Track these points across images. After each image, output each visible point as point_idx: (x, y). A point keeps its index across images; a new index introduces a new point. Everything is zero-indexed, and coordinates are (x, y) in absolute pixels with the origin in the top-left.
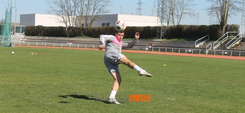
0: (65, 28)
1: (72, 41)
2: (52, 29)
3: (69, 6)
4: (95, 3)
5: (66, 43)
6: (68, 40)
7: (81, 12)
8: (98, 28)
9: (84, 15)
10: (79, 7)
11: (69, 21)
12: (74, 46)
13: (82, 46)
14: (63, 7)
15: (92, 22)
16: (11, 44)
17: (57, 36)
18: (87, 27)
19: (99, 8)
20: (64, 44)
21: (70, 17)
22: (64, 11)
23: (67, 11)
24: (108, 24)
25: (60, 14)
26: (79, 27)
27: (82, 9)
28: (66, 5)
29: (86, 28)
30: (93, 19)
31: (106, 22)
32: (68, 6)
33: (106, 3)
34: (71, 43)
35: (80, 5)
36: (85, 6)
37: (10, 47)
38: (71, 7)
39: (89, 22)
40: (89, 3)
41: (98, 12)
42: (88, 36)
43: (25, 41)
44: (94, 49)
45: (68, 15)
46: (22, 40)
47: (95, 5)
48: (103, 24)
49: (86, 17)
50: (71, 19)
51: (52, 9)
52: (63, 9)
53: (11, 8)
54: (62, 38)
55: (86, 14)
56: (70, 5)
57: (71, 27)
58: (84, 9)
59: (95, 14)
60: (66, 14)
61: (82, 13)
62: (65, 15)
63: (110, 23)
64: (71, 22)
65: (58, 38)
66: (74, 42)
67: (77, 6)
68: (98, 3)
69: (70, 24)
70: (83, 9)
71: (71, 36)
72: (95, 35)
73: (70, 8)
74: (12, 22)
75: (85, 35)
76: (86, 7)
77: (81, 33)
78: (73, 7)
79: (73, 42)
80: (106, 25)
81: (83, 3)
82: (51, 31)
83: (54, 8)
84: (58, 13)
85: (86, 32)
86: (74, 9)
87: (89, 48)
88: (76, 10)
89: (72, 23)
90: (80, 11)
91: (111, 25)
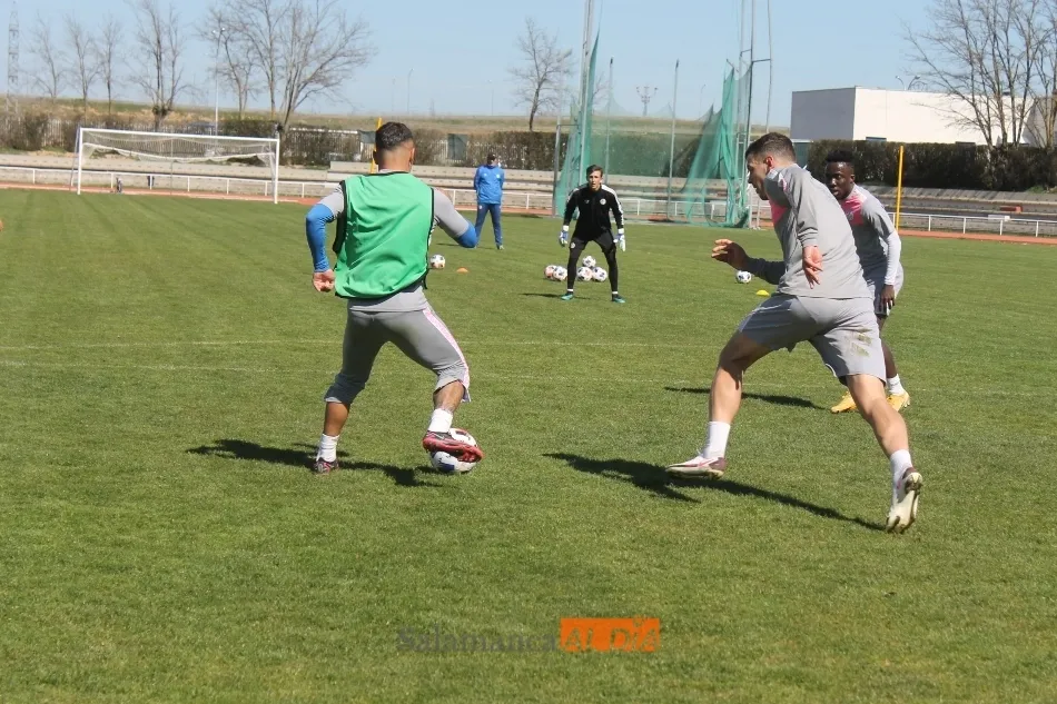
0: (981, 149)
1: (1009, 209)
2: (927, 152)
3: (1004, 53)
5: (986, 215)
6: (995, 203)
7: (1054, 79)
10: (1047, 60)
11: (1002, 119)
12: (1019, 228)
13: (1053, 230)
14: (974, 58)
16: (746, 216)
17: (944, 185)
20: (976, 222)
21: (1007, 100)
22: (978, 78)
23: (993, 75)
25: (960, 90)
26: (1043, 146)
28: (989, 49)
32: (996, 52)
34: (1007, 218)
37: (738, 230)
38: (1012, 60)
45: (998, 95)
50: (1007, 112)
51: (928, 68)
52: (977, 66)
53: (752, 63)
54: (966, 195)
56: (1008, 50)
57: (1010, 145)
60: (987, 88)
62: (985, 93)
64: (1008, 125)
65: (949, 191)
66: (1018, 211)
67: (1039, 55)
69: (1005, 134)
71: (1007, 186)
73: (1005, 61)
74: (752, 123)
77: (1052, 172)
78: (1019, 58)
79: (1015, 210)
82: (920, 161)
83: (936, 64)
84: (954, 83)
86: (1022, 69)
88: (1033, 70)
89: (1014, 127)
90: (1050, 73)
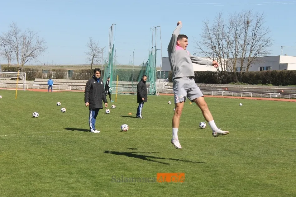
0: (216, 72)
1: (224, 89)
2: (201, 73)
3: (221, 47)
4: (252, 43)
5: (218, 90)
6: (220, 87)
7: (235, 54)
8: (255, 73)
9: (239, 56)
10: (233, 48)
11: (221, 65)
12: (227, 94)
13: (237, 94)
14: (213, 48)
15: (248, 65)
16: (155, 92)
17: (206, 83)
18: (243, 72)
19: (257, 49)
20: (216, 93)
21: (222, 59)
22: (215, 54)
23: (218, 52)
24: (267, 68)
25: (210, 57)
26: (233, 72)
27: (236, 51)
28: (217, 46)
29: (241, 73)
30: (251, 62)
31: (265, 65)
32: (219, 47)
33: (265, 43)
34: (224, 91)
35: (234, 45)
36: (240, 46)
37: (155, 96)
38: (223, 48)
39: (245, 65)
40: (245, 43)
41: (256, 53)
42: (244, 82)
43: (169, 88)
44: (252, 98)
45: (220, 58)
46: (166, 87)
47: (252, 46)
48: (261, 68)
49: (242, 60)
50: (223, 62)
51: (201, 51)
52: (214, 50)
53: (156, 50)
54: (213, 85)
55: (241, 56)
56: (222, 46)
57: (224, 71)
58: (239, 50)
59: (252, 56)
60: (217, 56)
61: (237, 54)
62: (217, 58)
63: (269, 67)
64: (223, 66)
65: (208, 84)
66: (227, 89)
67: (231, 47)
68: (257, 42)
69: (222, 68)
70: (237, 49)
71: (223, 83)
72: (252, 81)
73: (222, 49)
75: (240, 81)
76: (241, 48)
77: (235, 78)
78: (225, 48)
79: (226, 89)
80: (265, 69)
81: (237, 43)
82: (199, 76)
83: (203, 50)
84: (208, 55)
85: (241, 77)
86: (226, 51)
87: (245, 96)
88: (230, 51)
89: (225, 67)
90: (234, 52)
91: (271, 69)
